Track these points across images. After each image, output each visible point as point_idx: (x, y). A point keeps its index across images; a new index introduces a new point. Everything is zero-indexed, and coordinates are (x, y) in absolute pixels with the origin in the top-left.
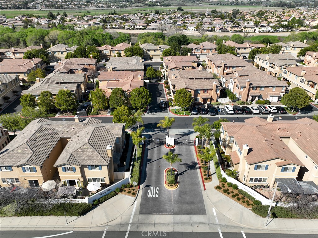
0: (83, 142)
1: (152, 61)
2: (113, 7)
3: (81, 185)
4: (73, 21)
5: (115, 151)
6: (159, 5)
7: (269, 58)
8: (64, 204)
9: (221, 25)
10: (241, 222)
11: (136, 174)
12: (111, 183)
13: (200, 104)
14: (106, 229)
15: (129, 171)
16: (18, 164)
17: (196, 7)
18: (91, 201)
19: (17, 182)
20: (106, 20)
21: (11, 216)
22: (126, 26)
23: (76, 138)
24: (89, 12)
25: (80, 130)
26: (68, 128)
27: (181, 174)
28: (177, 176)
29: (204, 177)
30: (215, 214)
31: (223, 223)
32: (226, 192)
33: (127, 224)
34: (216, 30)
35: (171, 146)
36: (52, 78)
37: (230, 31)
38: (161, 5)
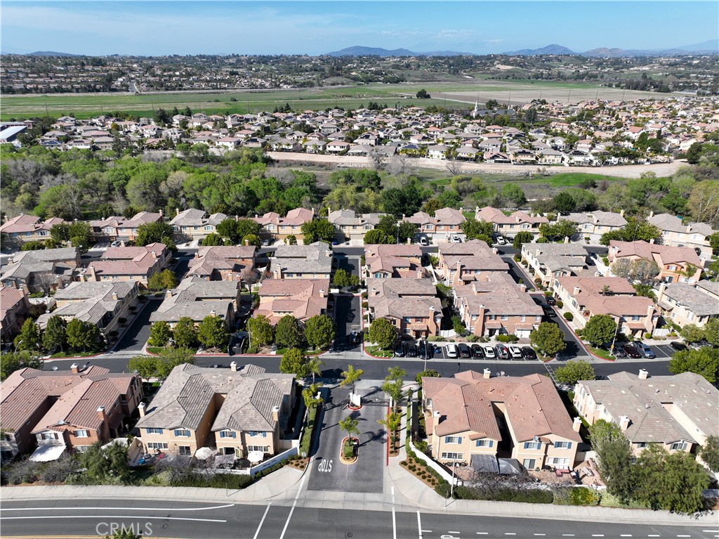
0: (245, 401)
1: (348, 244)
2: (285, 86)
3: (240, 455)
4: (204, 130)
5: (282, 413)
6: (380, 81)
7: (541, 253)
8: (223, 474)
9: (497, 146)
10: (419, 502)
11: (307, 443)
12: (276, 453)
13: (410, 338)
14: (270, 503)
15: (298, 439)
16: (171, 426)
17: (459, 85)
18: (253, 473)
19: (165, 447)
20: (268, 127)
21: (165, 486)
22: (308, 147)
23: (234, 394)
24: (235, 100)
25: (239, 383)
26: (224, 380)
27: (361, 445)
28: (356, 448)
29: (390, 450)
30: (393, 493)
31: (399, 503)
32: (412, 469)
33: (293, 500)
34: (485, 157)
35: (357, 406)
36: (190, 289)
37: (513, 161)
38: (386, 81)
